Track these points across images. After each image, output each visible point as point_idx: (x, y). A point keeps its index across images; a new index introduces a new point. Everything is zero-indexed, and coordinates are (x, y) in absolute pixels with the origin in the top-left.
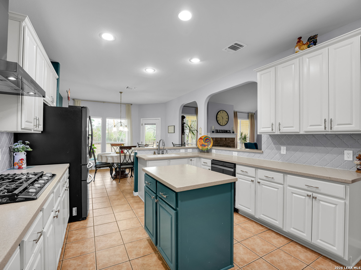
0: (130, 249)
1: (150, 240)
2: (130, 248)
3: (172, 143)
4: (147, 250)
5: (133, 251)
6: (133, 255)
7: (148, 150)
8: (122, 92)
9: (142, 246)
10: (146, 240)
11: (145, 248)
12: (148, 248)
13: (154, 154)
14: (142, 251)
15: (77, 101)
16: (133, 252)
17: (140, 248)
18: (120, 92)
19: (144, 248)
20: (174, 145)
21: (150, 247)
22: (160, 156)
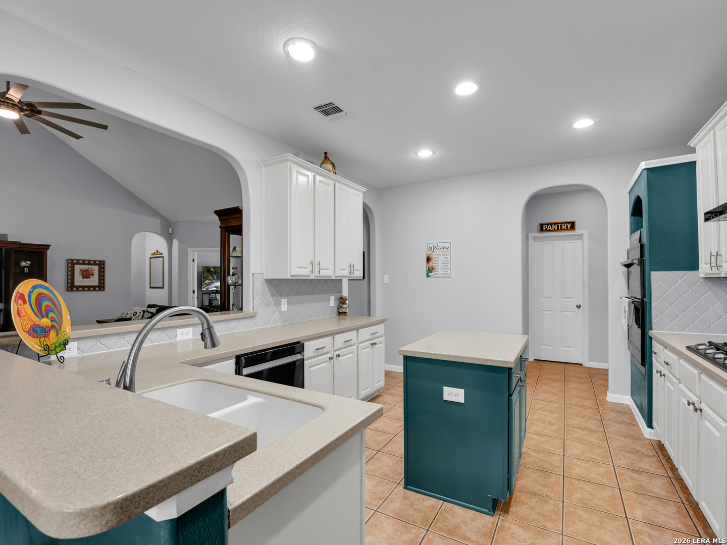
0: (554, 517)
1: (501, 510)
2: (552, 520)
4: (523, 497)
5: (549, 511)
6: (554, 505)
9: (527, 508)
10: (510, 513)
11: (523, 503)
12: (518, 499)
14: (533, 502)
16: (551, 510)
17: (532, 508)
19: (527, 504)
21: (515, 498)
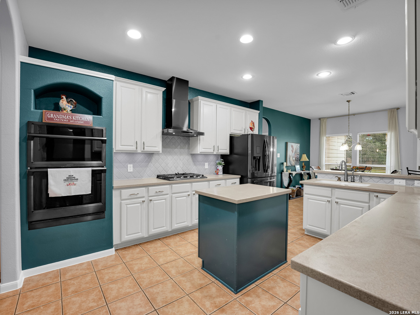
3: (407, 168)
7: (332, 174)
8: (350, 101)
13: (338, 180)
15: (323, 120)
18: (348, 101)
20: (409, 172)
22: (350, 184)
